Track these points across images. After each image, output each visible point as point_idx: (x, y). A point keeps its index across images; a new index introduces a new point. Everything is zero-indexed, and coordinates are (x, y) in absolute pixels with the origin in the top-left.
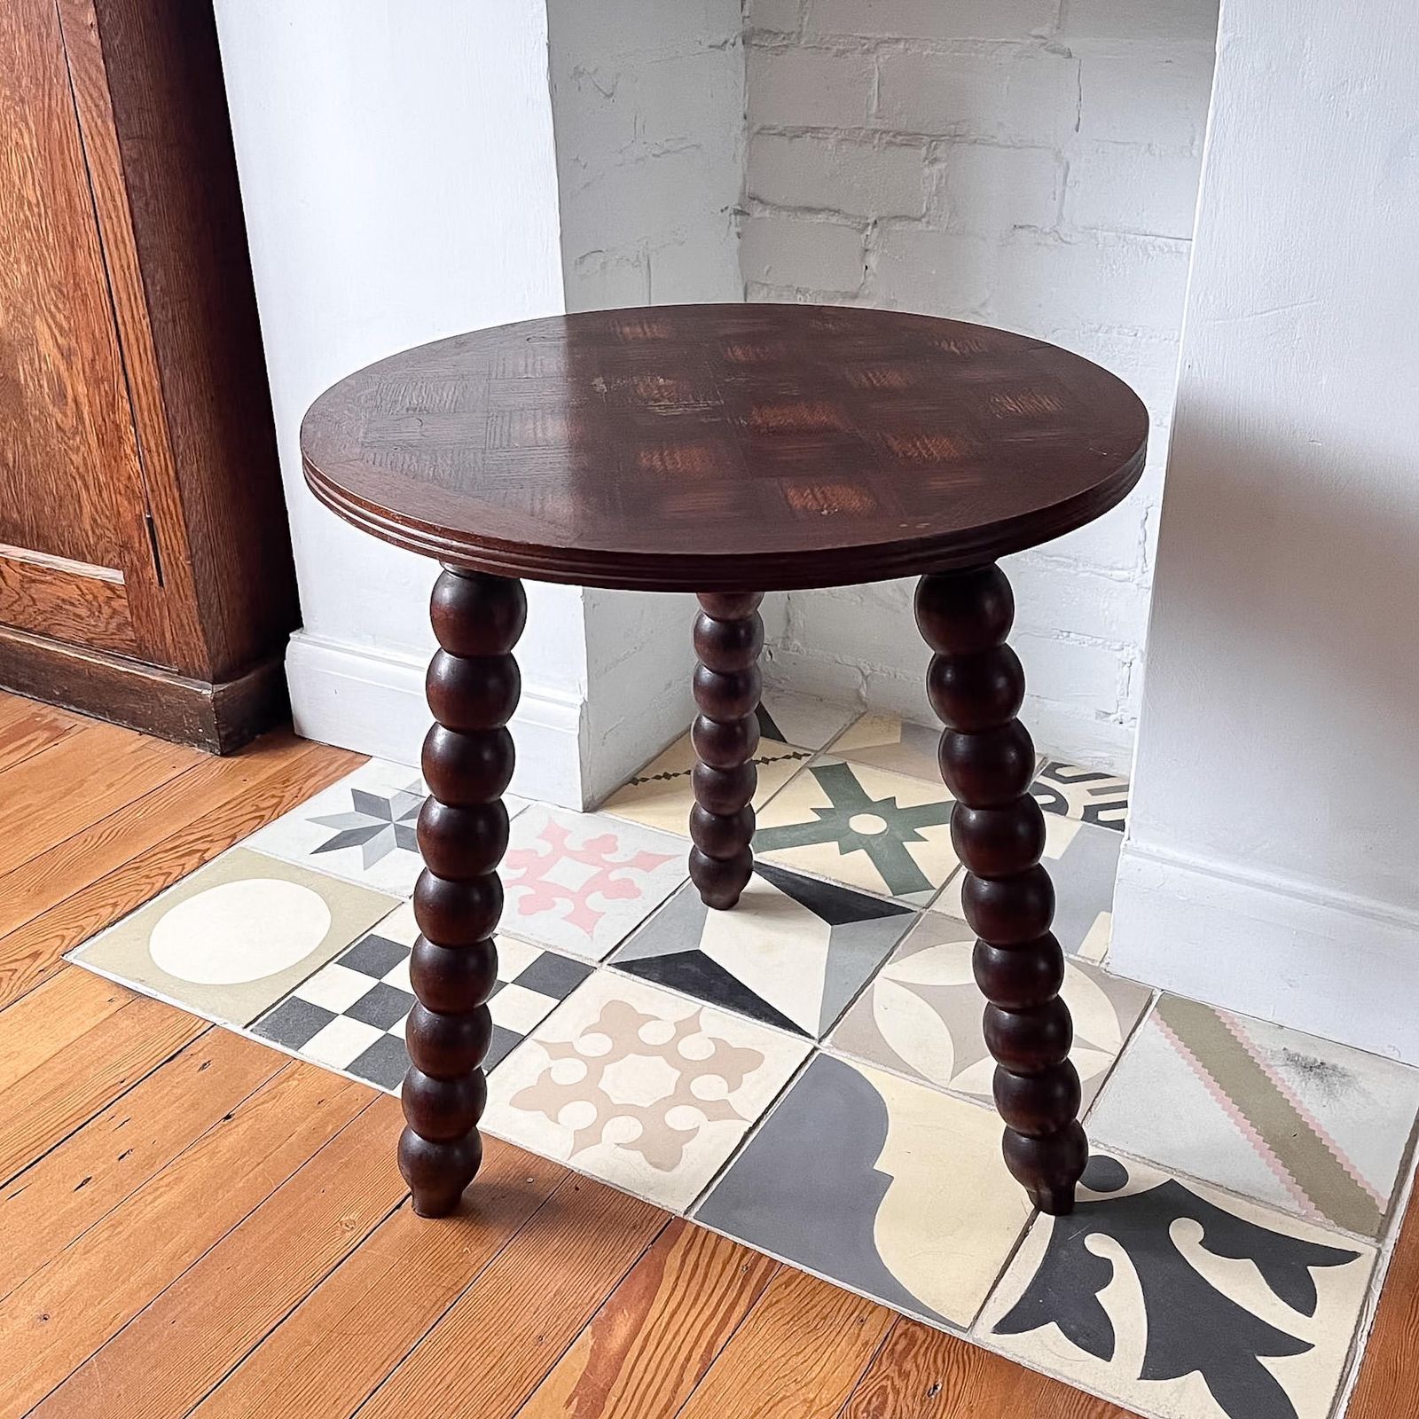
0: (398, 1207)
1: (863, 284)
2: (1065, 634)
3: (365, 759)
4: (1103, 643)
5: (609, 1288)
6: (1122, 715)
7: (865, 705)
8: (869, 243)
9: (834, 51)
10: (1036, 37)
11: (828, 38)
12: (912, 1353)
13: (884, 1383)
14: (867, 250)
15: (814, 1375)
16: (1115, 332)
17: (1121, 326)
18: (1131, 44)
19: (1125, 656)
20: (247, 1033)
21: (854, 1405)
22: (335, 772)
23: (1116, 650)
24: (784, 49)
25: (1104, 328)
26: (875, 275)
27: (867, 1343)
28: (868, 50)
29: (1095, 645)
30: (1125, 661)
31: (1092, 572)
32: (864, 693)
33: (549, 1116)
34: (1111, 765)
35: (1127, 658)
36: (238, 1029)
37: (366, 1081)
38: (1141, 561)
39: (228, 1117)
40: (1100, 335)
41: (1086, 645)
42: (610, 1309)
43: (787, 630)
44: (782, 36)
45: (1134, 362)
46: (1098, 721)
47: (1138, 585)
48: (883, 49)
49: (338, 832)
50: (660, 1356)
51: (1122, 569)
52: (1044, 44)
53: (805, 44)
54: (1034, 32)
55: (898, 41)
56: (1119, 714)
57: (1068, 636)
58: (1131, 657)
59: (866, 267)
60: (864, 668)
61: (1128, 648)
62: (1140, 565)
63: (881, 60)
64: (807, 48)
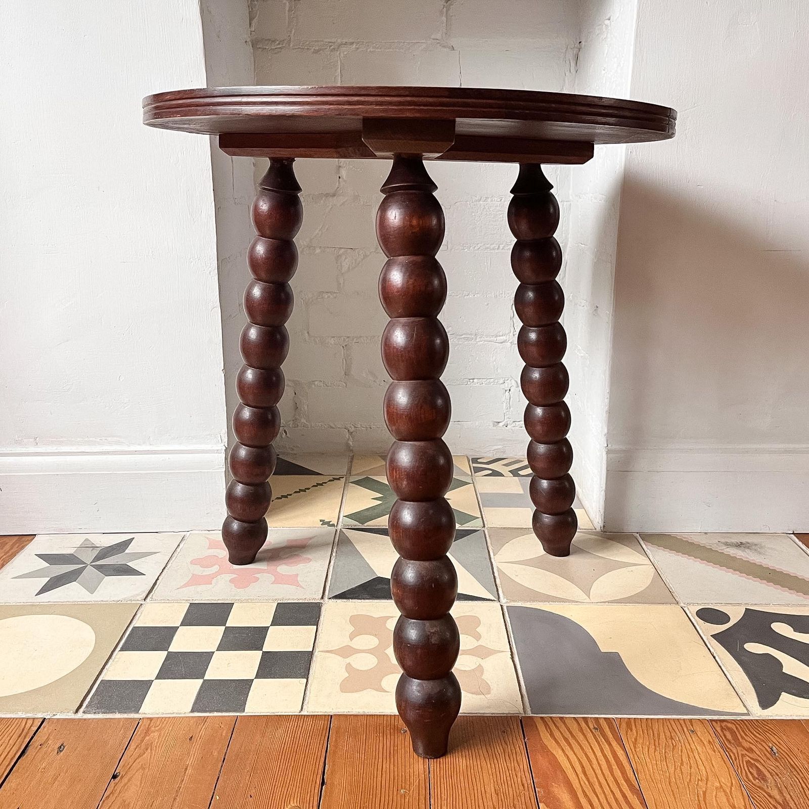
0: (323, 783)
1: (338, 188)
2: (471, 381)
3: (32, 537)
4: (494, 381)
5: (527, 774)
6: (507, 422)
7: (352, 451)
8: (341, 162)
9: (313, 50)
10: (434, 39)
11: (307, 43)
12: (740, 737)
13: (744, 760)
14: (340, 167)
15: (704, 772)
16: (489, 200)
17: (492, 197)
18: (486, 41)
19: (506, 386)
20: (80, 715)
21: (745, 778)
22: (11, 549)
23: (501, 384)
24: (279, 50)
25: (483, 199)
26: (345, 181)
27: (709, 741)
28: (334, 49)
29: (490, 383)
30: (506, 389)
31: (485, 341)
32: (351, 443)
33: (377, 690)
34: (504, 452)
35: (508, 387)
36: (71, 716)
37: (216, 714)
38: (512, 329)
39: (114, 777)
40: (481, 202)
41: (484, 385)
42: (541, 786)
43: (295, 415)
44: (277, 42)
45: (501, 215)
46: (495, 428)
47: (511, 343)
48: (343, 48)
49: (49, 579)
50: (605, 801)
51: (502, 335)
52: (438, 43)
53: (293, 46)
54: (433, 37)
55: (352, 43)
56: (506, 421)
57: (473, 382)
58: (509, 386)
59: (339, 178)
60: (350, 427)
61: (508, 381)
62: (512, 332)
63: (342, 55)
64: (293, 49)
